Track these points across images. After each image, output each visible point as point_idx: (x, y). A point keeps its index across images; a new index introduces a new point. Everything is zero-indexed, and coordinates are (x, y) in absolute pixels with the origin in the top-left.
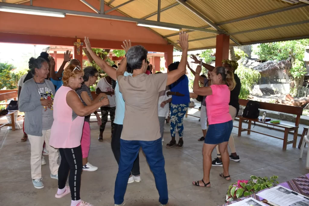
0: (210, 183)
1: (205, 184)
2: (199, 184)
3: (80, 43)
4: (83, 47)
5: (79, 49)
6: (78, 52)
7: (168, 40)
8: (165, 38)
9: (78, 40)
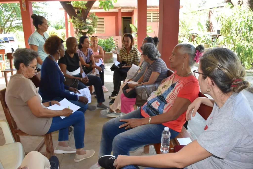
4: (29, 1)
5: (25, 4)
6: (23, 8)
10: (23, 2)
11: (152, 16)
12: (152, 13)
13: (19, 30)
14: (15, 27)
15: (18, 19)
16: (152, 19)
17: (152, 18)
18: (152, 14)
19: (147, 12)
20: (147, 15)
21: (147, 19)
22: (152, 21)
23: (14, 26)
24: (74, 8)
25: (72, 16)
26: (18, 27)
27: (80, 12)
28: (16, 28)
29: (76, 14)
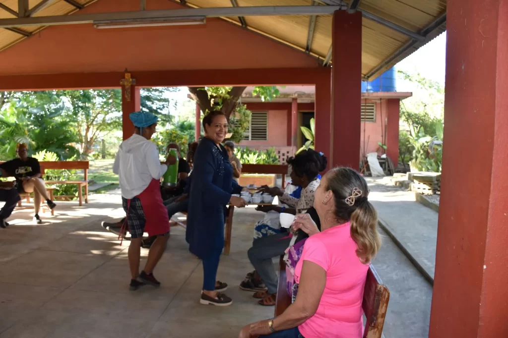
3: (131, 80)
4: (136, 87)
5: (129, 90)
6: (126, 96)
7: (320, 58)
8: (311, 53)
9: (128, 76)
10: (127, 87)
13: (117, 129)
14: (109, 124)
15: (116, 111)
23: (109, 122)
24: (209, 97)
25: (205, 110)
26: (114, 124)
27: (220, 103)
28: (112, 126)
29: (212, 105)
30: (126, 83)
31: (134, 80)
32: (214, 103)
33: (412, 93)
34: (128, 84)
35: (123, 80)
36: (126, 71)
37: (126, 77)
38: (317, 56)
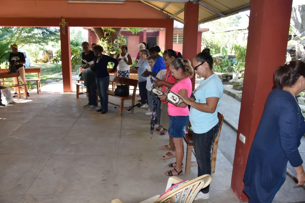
0: (183, 170)
1: (178, 173)
2: (172, 173)
3: (65, 23)
4: (68, 27)
5: (65, 29)
6: (63, 32)
7: (168, 14)
8: (163, 11)
9: (63, 20)
10: (63, 27)
11: (177, 38)
12: (178, 34)
16: (177, 41)
17: (177, 39)
18: (178, 36)
19: (174, 34)
20: (173, 37)
21: (174, 41)
22: (177, 42)
24: (104, 31)
25: (101, 38)
27: (110, 35)
29: (105, 36)
30: (62, 25)
31: (67, 23)
32: (106, 34)
33: (209, 29)
34: (63, 25)
35: (61, 22)
36: (62, 18)
37: (62, 21)
38: (167, 13)
